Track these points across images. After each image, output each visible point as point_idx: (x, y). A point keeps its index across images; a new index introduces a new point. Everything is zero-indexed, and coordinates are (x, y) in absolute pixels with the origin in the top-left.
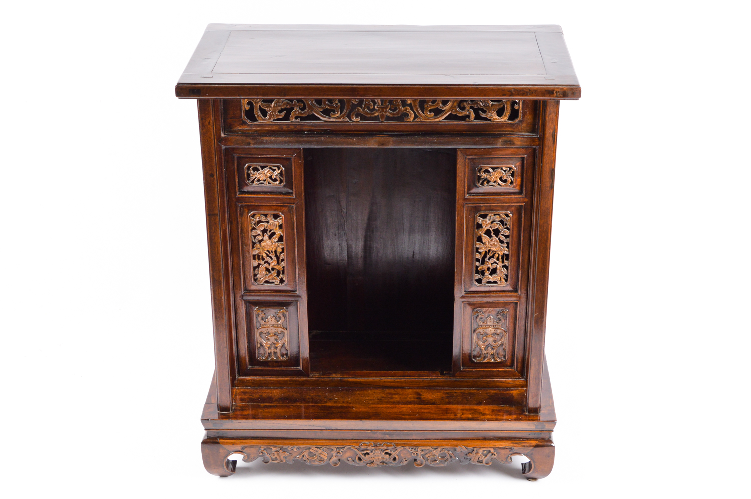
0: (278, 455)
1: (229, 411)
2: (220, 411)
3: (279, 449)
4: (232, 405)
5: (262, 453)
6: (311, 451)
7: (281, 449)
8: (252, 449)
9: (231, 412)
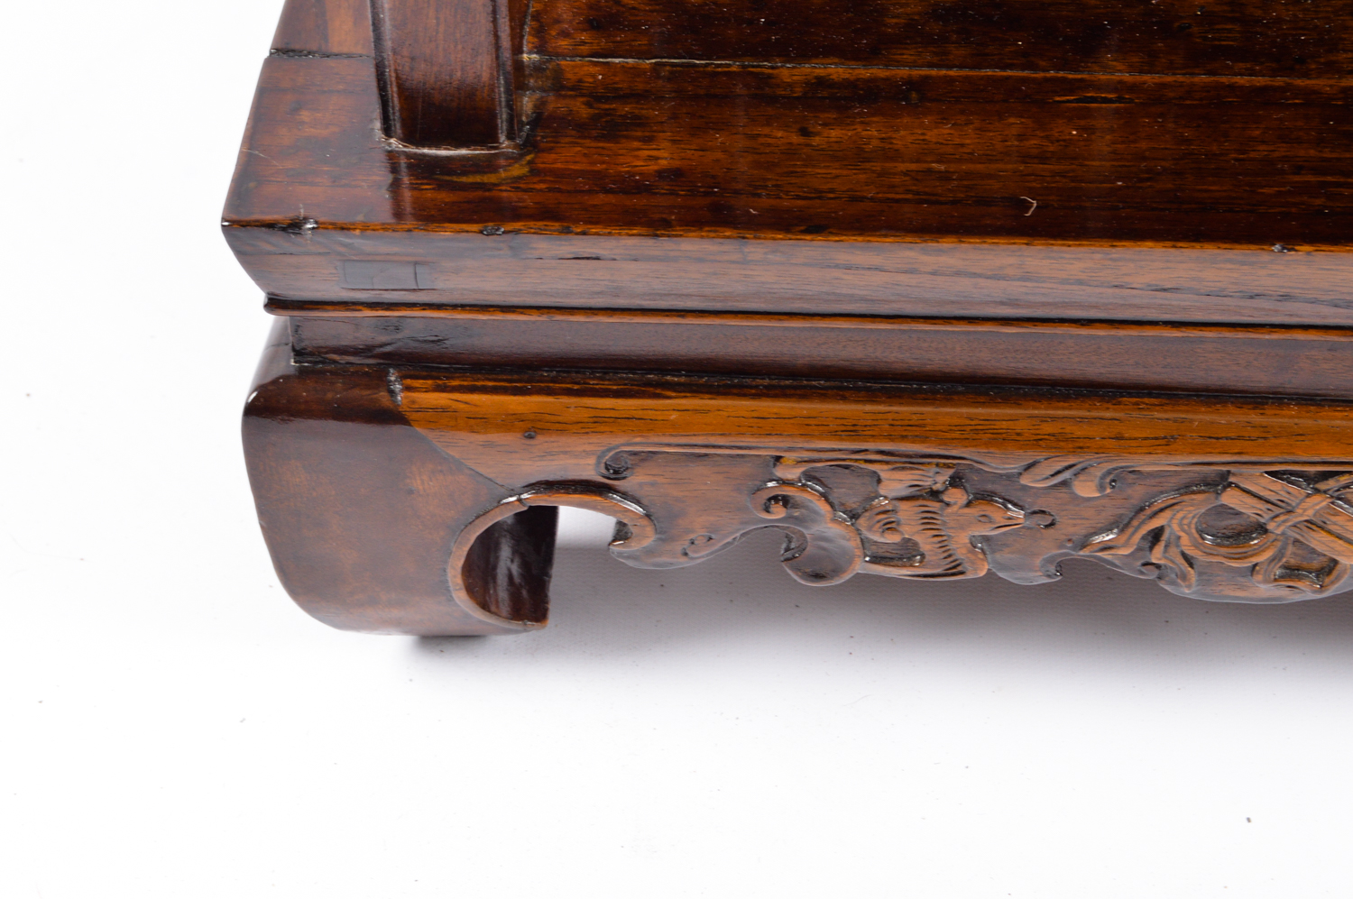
0: (928, 521)
1: (486, 136)
2: (408, 138)
3: (940, 479)
4: (518, 77)
5: (785, 501)
6: (1230, 498)
7: (956, 481)
8: (698, 469)
9: (505, 144)
